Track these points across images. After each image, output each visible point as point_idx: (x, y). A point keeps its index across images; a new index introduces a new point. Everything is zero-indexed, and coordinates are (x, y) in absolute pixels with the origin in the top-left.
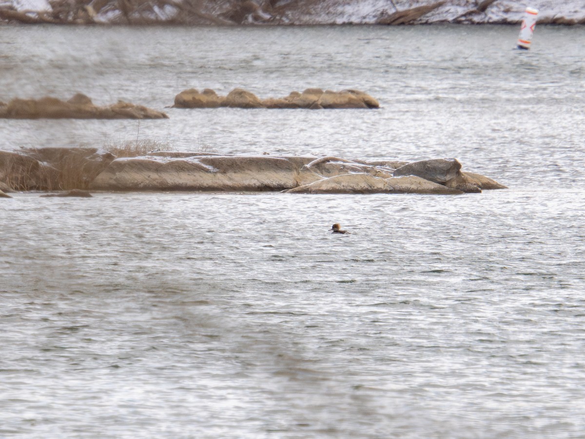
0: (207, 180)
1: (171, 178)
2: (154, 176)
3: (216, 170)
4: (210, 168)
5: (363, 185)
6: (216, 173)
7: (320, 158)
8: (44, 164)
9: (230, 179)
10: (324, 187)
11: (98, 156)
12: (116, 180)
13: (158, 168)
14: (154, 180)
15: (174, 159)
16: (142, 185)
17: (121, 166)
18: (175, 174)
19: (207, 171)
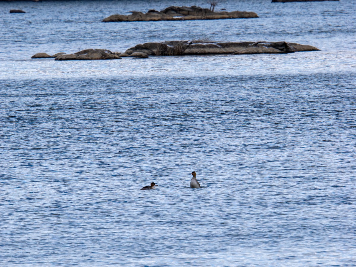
0: (218, 50)
1: (207, 50)
2: (202, 49)
3: (222, 47)
4: (219, 46)
5: (255, 51)
6: (221, 48)
7: (256, 42)
8: (169, 46)
9: (225, 50)
10: (243, 52)
11: (188, 43)
12: (191, 51)
13: (203, 47)
14: (202, 51)
15: (212, 44)
16: (198, 53)
17: (193, 47)
18: (208, 49)
19: (218, 47)
